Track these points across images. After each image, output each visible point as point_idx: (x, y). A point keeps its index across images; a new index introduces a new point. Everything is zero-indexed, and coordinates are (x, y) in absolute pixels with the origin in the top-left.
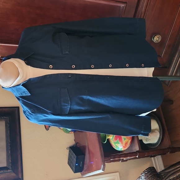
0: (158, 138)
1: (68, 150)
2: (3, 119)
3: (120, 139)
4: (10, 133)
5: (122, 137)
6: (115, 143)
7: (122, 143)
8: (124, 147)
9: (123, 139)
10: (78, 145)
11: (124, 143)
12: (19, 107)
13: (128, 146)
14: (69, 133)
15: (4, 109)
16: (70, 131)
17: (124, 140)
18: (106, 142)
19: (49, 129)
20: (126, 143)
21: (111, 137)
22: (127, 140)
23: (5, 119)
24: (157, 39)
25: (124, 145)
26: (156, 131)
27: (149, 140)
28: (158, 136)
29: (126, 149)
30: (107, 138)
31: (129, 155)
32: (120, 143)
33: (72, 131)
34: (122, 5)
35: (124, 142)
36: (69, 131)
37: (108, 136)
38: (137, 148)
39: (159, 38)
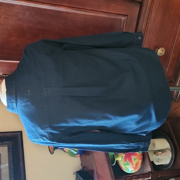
0: (170, 158)
1: (75, 175)
2: (5, 144)
3: (130, 160)
4: (13, 158)
5: (132, 157)
6: (125, 165)
7: (132, 164)
8: (135, 168)
9: (133, 160)
10: (85, 169)
11: (134, 164)
12: (22, 131)
13: (139, 167)
14: (75, 157)
15: (6, 134)
16: (76, 154)
17: (135, 161)
18: (114, 164)
19: (53, 153)
20: (137, 164)
21: (120, 159)
22: (137, 161)
23: (7, 144)
24: (161, 52)
25: (134, 166)
26: (167, 151)
27: (161, 161)
28: (171, 156)
29: (137, 170)
30: (116, 159)
31: (141, 176)
32: (131, 164)
33: (78, 154)
34: (123, 18)
35: (135, 162)
36: (74, 154)
37: (117, 158)
38: (149, 169)
39: (162, 51)
